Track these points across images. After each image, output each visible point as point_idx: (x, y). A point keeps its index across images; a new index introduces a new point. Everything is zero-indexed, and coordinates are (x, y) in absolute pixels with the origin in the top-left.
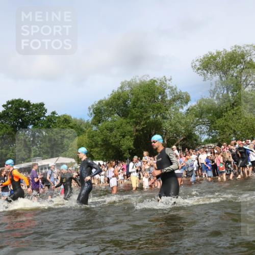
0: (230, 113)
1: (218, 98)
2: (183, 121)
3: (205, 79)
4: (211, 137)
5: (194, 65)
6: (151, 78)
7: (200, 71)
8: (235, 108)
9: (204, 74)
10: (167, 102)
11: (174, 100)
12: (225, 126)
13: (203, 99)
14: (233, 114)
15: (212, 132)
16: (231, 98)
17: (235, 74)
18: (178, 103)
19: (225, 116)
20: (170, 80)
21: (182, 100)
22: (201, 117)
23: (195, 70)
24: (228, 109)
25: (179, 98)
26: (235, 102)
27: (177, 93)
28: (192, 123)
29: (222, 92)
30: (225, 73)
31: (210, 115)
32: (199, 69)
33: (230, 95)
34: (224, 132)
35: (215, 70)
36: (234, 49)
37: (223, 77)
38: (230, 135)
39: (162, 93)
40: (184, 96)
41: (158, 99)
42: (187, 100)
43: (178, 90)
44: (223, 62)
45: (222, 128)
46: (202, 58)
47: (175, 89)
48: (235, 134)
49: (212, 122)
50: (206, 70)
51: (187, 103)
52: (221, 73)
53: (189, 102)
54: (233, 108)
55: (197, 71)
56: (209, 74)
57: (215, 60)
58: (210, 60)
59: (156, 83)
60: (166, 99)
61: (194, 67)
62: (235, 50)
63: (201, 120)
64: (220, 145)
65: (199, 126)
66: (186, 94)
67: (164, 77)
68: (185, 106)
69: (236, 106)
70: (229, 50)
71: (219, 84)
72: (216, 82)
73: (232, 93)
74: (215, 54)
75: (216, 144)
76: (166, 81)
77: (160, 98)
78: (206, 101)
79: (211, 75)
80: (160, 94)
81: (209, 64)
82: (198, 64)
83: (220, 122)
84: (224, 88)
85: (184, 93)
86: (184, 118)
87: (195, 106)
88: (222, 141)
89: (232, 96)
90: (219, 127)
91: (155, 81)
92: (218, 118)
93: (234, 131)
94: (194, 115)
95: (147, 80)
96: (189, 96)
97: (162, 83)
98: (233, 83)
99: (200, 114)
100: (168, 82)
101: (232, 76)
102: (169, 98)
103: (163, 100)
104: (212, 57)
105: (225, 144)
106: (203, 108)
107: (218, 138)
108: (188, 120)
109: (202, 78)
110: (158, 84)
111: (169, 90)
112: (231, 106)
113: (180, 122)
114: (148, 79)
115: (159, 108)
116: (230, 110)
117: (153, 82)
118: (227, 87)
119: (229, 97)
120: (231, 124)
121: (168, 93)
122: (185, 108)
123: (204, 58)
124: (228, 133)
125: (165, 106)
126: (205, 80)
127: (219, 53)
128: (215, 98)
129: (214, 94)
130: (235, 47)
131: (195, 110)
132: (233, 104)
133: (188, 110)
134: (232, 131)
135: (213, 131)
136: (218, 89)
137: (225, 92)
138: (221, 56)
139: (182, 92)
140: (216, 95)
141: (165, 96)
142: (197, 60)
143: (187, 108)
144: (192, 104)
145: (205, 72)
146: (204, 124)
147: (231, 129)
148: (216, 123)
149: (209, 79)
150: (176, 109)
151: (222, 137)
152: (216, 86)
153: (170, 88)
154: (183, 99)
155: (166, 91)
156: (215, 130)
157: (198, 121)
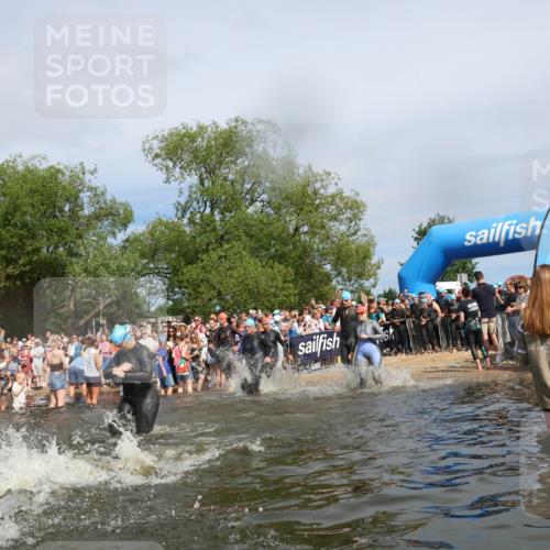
0: (214, 256)
1: (192, 222)
2: (113, 265)
3: (168, 178)
4: (171, 303)
5: (147, 146)
6: (50, 164)
7: (158, 161)
8: (226, 246)
9: (167, 168)
10: (81, 220)
11: (97, 217)
12: (202, 281)
13: (160, 222)
14: (220, 257)
15: (173, 291)
16: (218, 223)
17: (231, 177)
18: (106, 223)
19: (202, 261)
20: (92, 173)
21: (116, 218)
22: (152, 259)
23: (150, 158)
24: (211, 247)
25: (110, 214)
26: (226, 233)
27: (105, 203)
28: (133, 270)
29: (202, 210)
30: (211, 172)
31: (174, 256)
32: (157, 156)
33: (217, 217)
34: (198, 294)
35: (191, 162)
36: (233, 124)
37: (207, 178)
38: (210, 300)
39: (74, 199)
40: (121, 211)
41: (61, 210)
42: (126, 220)
43: (109, 197)
44: (208, 148)
45: (196, 286)
46: (165, 133)
47: (103, 193)
48: (221, 299)
49: (176, 271)
50: (171, 159)
51: (125, 226)
52: (203, 169)
53: (130, 225)
54: (221, 245)
55: (154, 159)
56: (178, 169)
57: (193, 141)
58: (182, 139)
59: (60, 176)
60: (81, 213)
61: (147, 151)
62: (236, 127)
63: (152, 266)
64: (187, 321)
65: (147, 277)
66: (126, 206)
67: (81, 164)
68: (120, 231)
69: (228, 241)
70: (223, 126)
71: (196, 192)
72: (190, 187)
73: (222, 213)
74: (195, 129)
75: (181, 317)
76: (84, 174)
77: (67, 209)
78: (166, 225)
79: (182, 173)
80: (67, 200)
81: (178, 149)
82: (156, 145)
83: (191, 272)
84: (205, 203)
85: (121, 204)
86: (116, 258)
87: (143, 234)
88: (194, 313)
89: (222, 220)
90: (188, 281)
91: (58, 171)
92: (187, 264)
93: (220, 293)
94: (138, 254)
95: (42, 168)
96: (131, 212)
97: (74, 178)
98: (225, 193)
99: (152, 253)
100: (88, 177)
101: (225, 179)
102: (87, 212)
103: (74, 215)
104: (187, 135)
105: (197, 318)
106: (158, 240)
107: (186, 304)
108: (125, 263)
109: (162, 175)
110: (65, 179)
111: (90, 193)
112: (217, 241)
113: (106, 266)
114: (44, 165)
115: (62, 232)
116: (214, 249)
117: (54, 173)
118: (211, 202)
119: (214, 221)
120: (214, 278)
121: (86, 200)
122: (121, 236)
123: (171, 134)
124: (206, 297)
125: (77, 229)
126: (167, 181)
127: (201, 128)
128: (185, 221)
129: (184, 212)
130: (236, 120)
131: (141, 242)
132: (222, 237)
133: (127, 240)
134: (214, 293)
135: (177, 290)
136: (195, 203)
137: (208, 211)
138: (206, 136)
139: (118, 200)
140: (188, 215)
141: (78, 206)
142: (156, 137)
143: (124, 238)
144: (137, 228)
145: (170, 164)
146: (158, 274)
147: (214, 288)
148: (183, 274)
149: (176, 180)
150: (102, 238)
151: (193, 303)
152: (190, 196)
153: (91, 189)
154: (119, 216)
155: (81, 195)
156: (180, 288)
157: (145, 267)
